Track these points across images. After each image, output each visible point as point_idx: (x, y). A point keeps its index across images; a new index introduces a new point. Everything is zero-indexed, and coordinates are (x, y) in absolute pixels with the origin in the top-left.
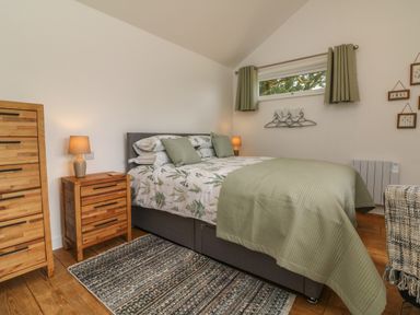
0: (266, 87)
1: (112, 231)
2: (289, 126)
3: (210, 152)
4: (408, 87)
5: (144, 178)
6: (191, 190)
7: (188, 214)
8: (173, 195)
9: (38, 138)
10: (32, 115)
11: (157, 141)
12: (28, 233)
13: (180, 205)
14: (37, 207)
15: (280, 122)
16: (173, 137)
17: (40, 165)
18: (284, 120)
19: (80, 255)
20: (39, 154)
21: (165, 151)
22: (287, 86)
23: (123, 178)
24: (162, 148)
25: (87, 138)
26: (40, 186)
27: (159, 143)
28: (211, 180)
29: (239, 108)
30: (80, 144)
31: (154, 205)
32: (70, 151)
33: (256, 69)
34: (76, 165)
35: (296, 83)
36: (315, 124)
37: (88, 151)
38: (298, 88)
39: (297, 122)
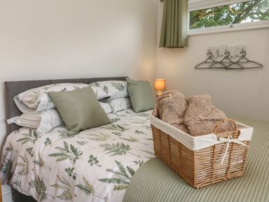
0: (196, 18)
2: (226, 68)
3: (124, 104)
5: (23, 150)
6: (80, 187)
8: (56, 186)
15: (215, 62)
16: (70, 87)
18: (219, 59)
21: (55, 108)
22: (217, 18)
24: (52, 105)
27: (44, 98)
28: (110, 175)
29: (164, 44)
35: (225, 15)
36: (261, 66)
38: (228, 20)
39: (237, 63)
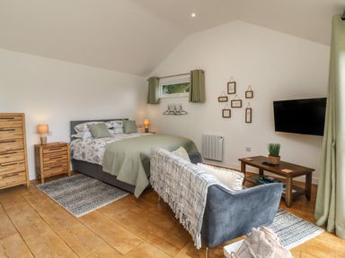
1: (59, 171)
2: (175, 114)
3: (121, 130)
4: (227, 95)
5: (77, 145)
6: (95, 151)
7: (94, 162)
8: (89, 153)
9: (22, 127)
10: (20, 118)
11: (85, 126)
12: (18, 168)
13: (91, 158)
14: (22, 157)
15: (171, 111)
16: (96, 123)
17: (23, 139)
19: (43, 181)
20: (23, 134)
21: (90, 131)
23: (66, 145)
24: (88, 129)
25: (47, 126)
26: (23, 149)
27: (86, 127)
29: (149, 102)
30: (43, 129)
31: (81, 158)
32: (39, 132)
33: (158, 79)
34: (41, 139)
36: (187, 113)
37: (48, 132)
39: (179, 112)
